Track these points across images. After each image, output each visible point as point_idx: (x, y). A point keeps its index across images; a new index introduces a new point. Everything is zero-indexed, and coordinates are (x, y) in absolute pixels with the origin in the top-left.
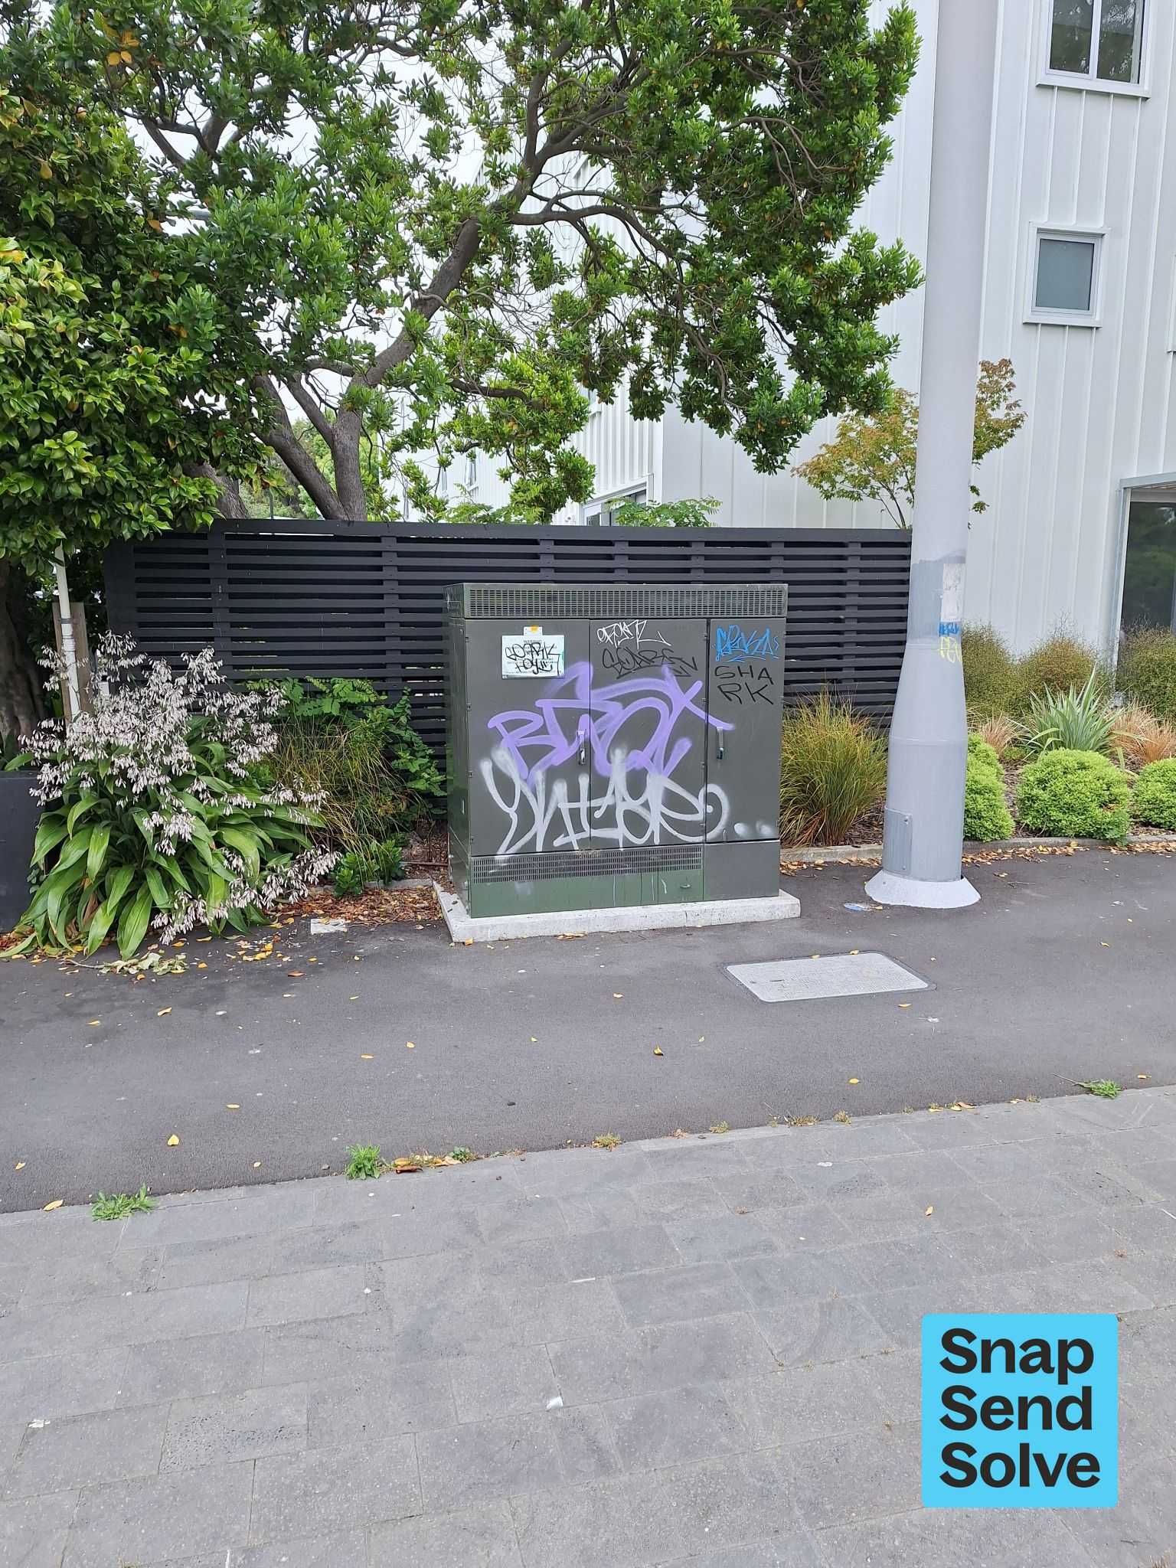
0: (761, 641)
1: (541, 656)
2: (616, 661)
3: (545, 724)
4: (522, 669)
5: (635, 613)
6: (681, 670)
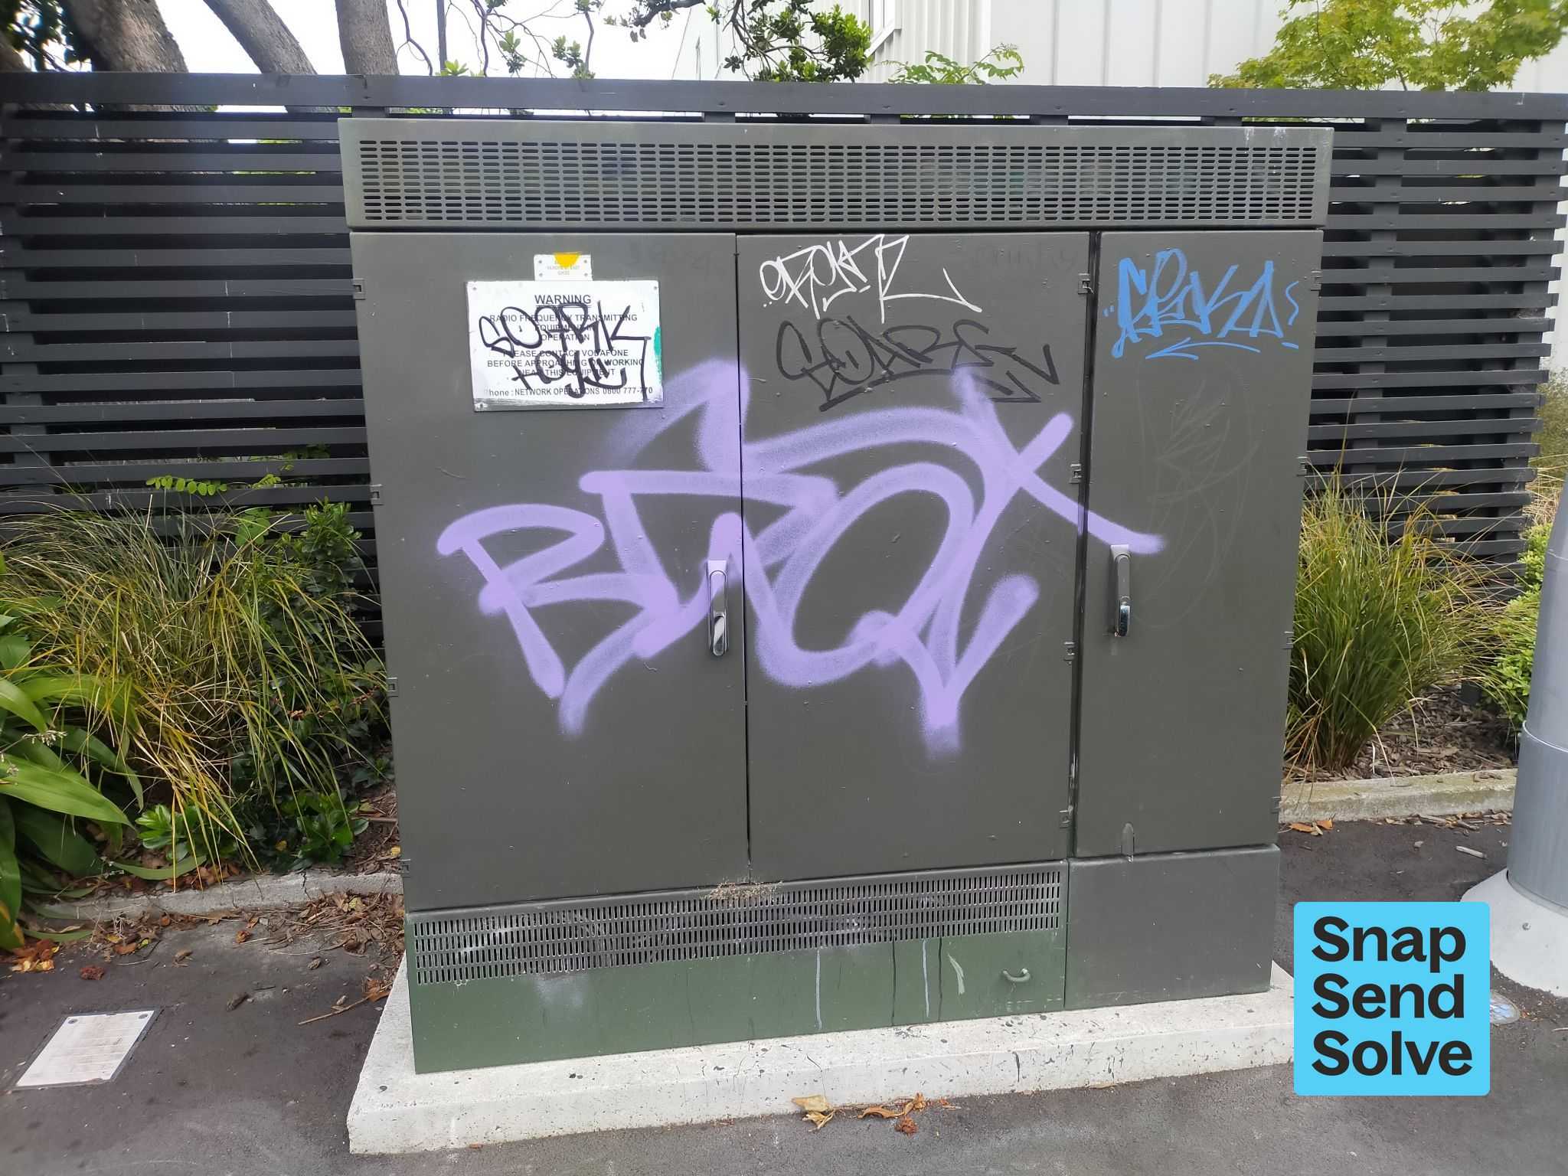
0: (1247, 298)
1: (589, 345)
2: (818, 357)
3: (608, 543)
4: (535, 382)
5: (873, 215)
6: (1008, 383)
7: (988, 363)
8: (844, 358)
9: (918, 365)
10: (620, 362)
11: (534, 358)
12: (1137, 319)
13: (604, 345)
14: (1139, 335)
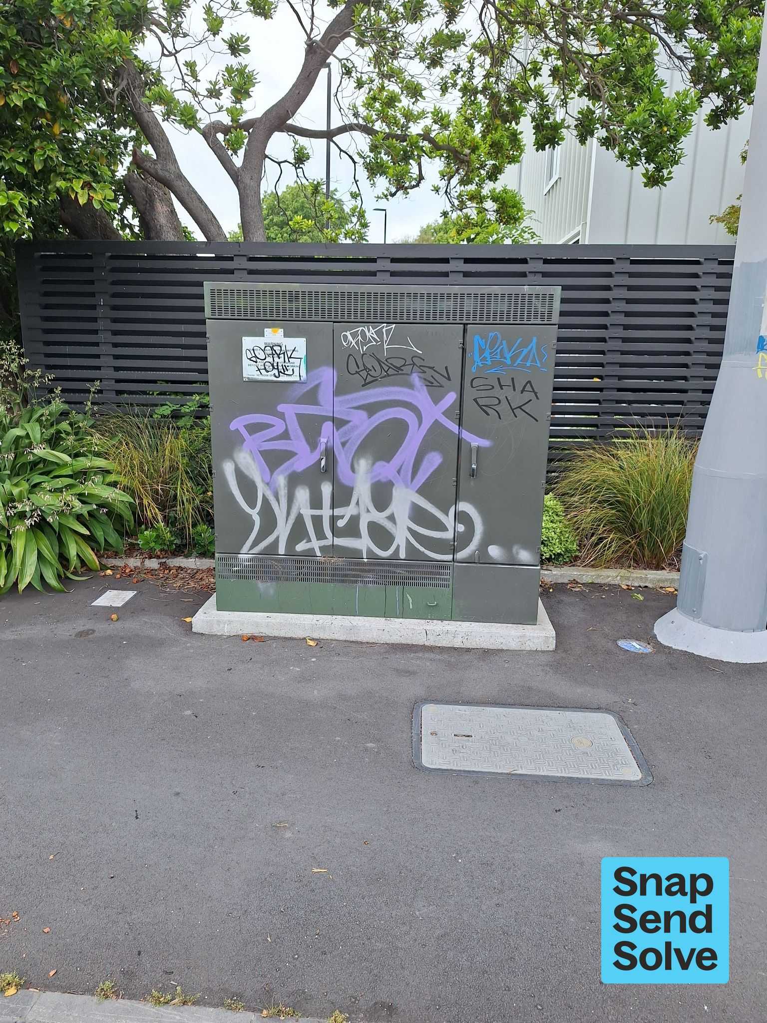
0: (525, 351)
1: (282, 360)
2: (362, 368)
3: (287, 430)
4: (263, 372)
5: (382, 317)
6: (432, 380)
7: (424, 372)
8: (371, 368)
9: (398, 372)
10: (292, 366)
11: (263, 364)
12: (481, 358)
13: (287, 361)
14: (482, 364)
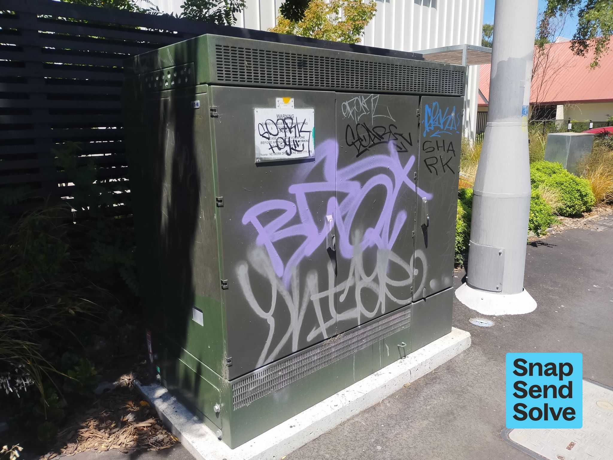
0: (450, 118)
1: (293, 134)
3: (297, 213)
4: (276, 149)
5: (371, 87)
6: (402, 147)
7: (397, 139)
8: (363, 138)
9: (380, 140)
10: (302, 141)
11: (276, 140)
12: (429, 123)
13: (298, 135)
14: (429, 129)
